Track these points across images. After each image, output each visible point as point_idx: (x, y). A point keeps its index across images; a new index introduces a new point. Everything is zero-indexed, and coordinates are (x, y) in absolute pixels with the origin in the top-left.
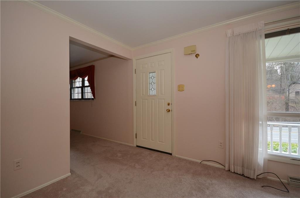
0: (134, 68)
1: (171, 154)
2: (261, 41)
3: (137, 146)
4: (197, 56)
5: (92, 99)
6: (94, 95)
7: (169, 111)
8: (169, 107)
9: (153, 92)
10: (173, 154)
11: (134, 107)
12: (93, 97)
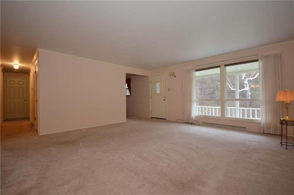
0: (150, 80)
1: (165, 119)
2: (194, 73)
3: (152, 117)
4: (175, 76)
5: (130, 96)
6: (130, 94)
7: (165, 100)
8: (165, 99)
9: (158, 92)
10: (166, 119)
11: (150, 99)
12: (130, 95)
